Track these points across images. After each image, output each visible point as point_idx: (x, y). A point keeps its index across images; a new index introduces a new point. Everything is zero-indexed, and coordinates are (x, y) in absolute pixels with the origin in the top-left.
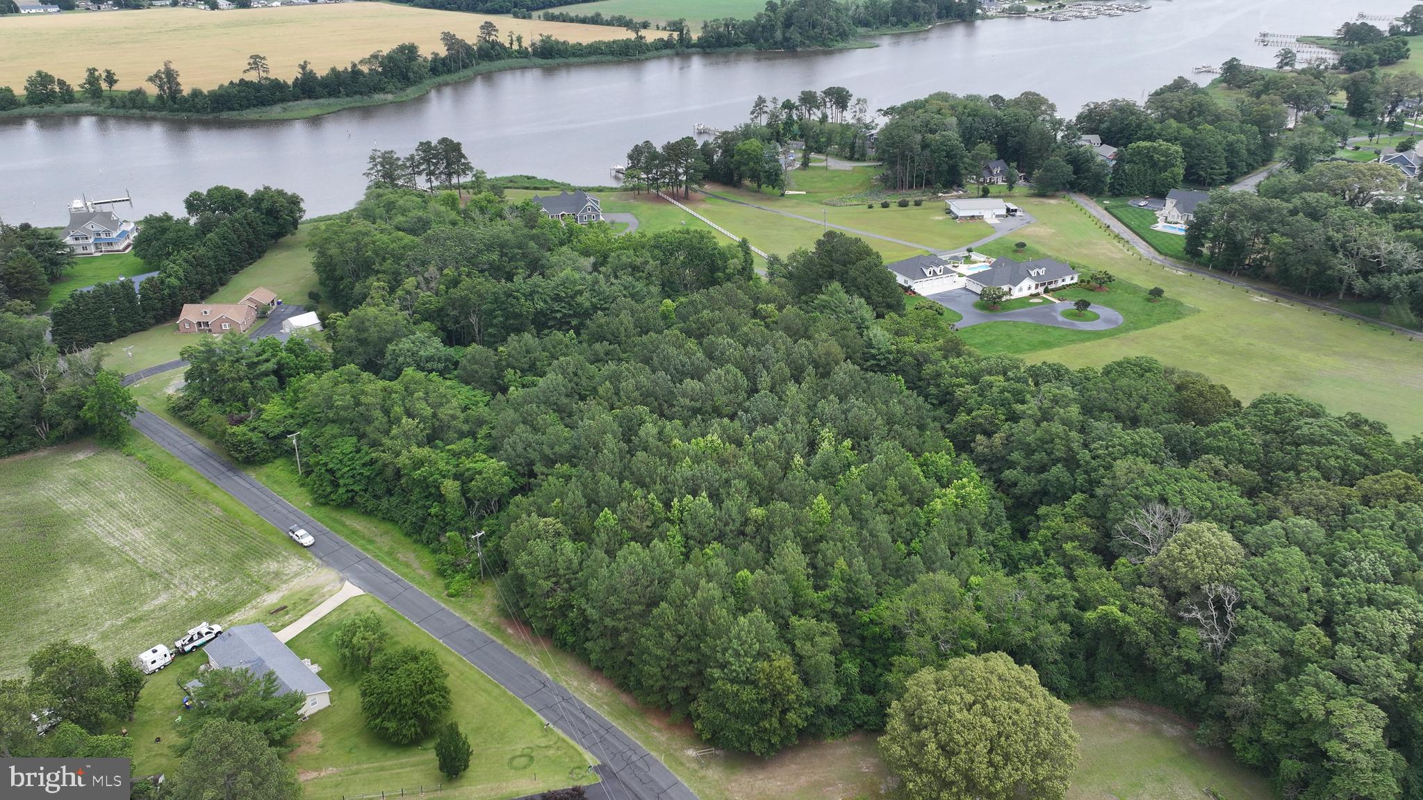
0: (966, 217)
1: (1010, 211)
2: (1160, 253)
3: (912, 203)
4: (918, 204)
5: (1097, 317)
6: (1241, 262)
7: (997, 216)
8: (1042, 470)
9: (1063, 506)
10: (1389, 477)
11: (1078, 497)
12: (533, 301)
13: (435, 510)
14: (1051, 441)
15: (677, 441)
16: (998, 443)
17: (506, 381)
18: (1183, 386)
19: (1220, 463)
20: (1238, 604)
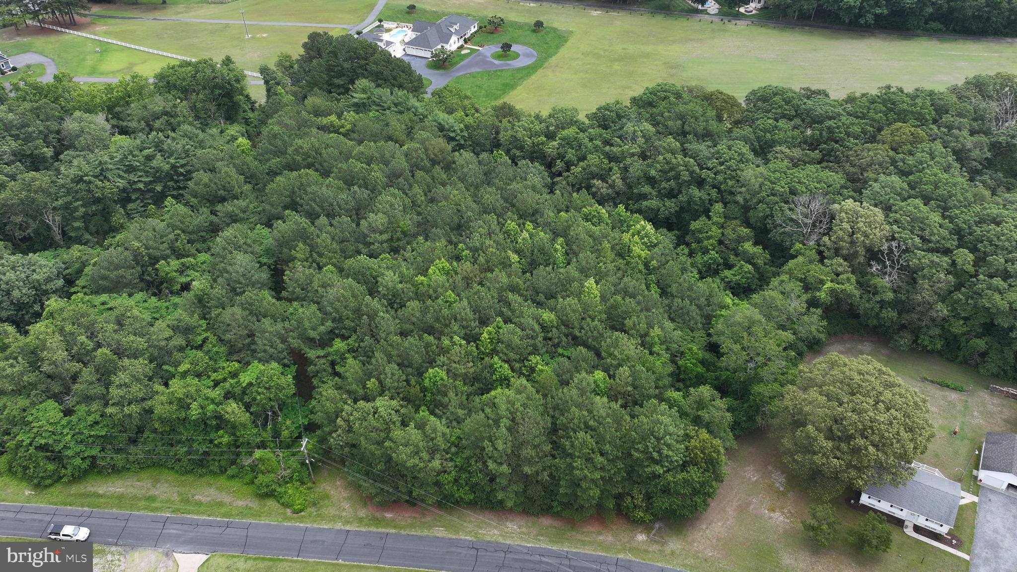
5: (518, 56)
8: (671, 194)
9: (709, 218)
10: (897, 130)
11: (718, 207)
12: (109, 181)
13: (225, 439)
14: (672, 169)
15: (421, 278)
16: (619, 183)
17: (163, 274)
18: (709, 98)
19: (787, 150)
20: (907, 250)
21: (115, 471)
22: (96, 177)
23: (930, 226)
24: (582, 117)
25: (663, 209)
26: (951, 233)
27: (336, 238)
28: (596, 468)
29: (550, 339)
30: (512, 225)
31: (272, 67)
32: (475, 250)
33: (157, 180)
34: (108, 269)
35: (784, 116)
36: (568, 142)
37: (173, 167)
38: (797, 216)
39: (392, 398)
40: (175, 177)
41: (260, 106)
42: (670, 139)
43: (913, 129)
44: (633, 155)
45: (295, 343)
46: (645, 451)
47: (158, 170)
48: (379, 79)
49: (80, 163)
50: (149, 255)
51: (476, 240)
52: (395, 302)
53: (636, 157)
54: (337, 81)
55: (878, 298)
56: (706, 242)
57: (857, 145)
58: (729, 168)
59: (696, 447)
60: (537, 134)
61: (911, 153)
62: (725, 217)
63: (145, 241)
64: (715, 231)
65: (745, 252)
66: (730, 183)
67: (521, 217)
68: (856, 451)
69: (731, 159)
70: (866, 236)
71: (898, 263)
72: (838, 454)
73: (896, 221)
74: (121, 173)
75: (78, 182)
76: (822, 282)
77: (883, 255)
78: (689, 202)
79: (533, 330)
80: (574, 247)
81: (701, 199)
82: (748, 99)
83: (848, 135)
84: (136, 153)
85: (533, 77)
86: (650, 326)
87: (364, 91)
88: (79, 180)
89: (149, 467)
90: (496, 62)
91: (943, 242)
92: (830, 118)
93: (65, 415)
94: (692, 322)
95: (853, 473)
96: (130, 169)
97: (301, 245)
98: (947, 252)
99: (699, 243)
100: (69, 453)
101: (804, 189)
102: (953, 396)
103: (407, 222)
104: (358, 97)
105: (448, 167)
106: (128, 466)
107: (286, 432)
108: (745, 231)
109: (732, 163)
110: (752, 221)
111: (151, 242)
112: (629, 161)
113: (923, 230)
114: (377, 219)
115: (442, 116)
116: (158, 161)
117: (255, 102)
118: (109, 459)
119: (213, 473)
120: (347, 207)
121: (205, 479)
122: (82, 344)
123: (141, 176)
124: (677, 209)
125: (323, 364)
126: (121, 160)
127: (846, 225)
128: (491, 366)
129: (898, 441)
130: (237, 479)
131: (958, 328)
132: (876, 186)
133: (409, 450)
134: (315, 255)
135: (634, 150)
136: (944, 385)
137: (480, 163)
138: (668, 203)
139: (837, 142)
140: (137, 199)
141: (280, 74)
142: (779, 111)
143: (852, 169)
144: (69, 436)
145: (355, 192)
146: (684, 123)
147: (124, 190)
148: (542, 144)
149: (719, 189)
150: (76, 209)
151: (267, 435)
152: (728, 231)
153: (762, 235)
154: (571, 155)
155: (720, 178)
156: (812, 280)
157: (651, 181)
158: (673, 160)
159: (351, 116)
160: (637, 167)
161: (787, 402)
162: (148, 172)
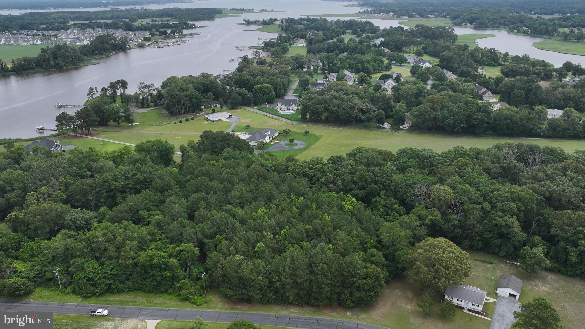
0: (216, 121)
1: (230, 116)
2: (292, 120)
3: (190, 119)
4: (192, 119)
5: (297, 144)
6: (321, 118)
7: (227, 118)
8: (363, 188)
9: (380, 197)
10: (459, 161)
11: (384, 192)
12: (118, 182)
13: (169, 274)
14: (363, 178)
15: (254, 213)
16: (340, 184)
17: (142, 216)
18: (380, 152)
19: (413, 170)
20: (462, 203)
21: (119, 291)
22: (112, 180)
23: (470, 193)
24: (325, 160)
25: (360, 194)
26: (480, 196)
27: (218, 200)
28: (328, 280)
29: (309, 236)
30: (294, 197)
31: (186, 146)
32: (277, 205)
33: (138, 183)
34: (118, 213)
35: (412, 158)
36: (318, 170)
37: (145, 179)
38: (416, 192)
39: (241, 255)
40: (145, 183)
41: (178, 164)
42: (362, 166)
43: (466, 161)
44: (346, 173)
45: (199, 235)
46: (349, 272)
47: (139, 179)
48: (235, 147)
49: (106, 175)
50: (136, 208)
51: (277, 201)
52: (243, 222)
53: (348, 174)
54: (215, 150)
55: (452, 224)
56: (378, 206)
57: (442, 167)
58: (387, 176)
59: (370, 271)
60: (305, 168)
61: (465, 169)
62: (387, 196)
63: (134, 203)
64: (382, 202)
65: (395, 209)
66: (388, 182)
67: (297, 195)
68: (437, 271)
69: (388, 172)
70: (445, 197)
71: (459, 209)
72: (430, 273)
73: (457, 193)
74: (123, 180)
75: (105, 182)
76: (427, 217)
77: (452, 206)
78: (371, 190)
79: (302, 232)
80: (320, 205)
81: (376, 188)
82: (398, 153)
83: (438, 163)
84: (130, 171)
85: (304, 153)
86: (352, 230)
87: (228, 153)
88: (106, 181)
89: (133, 290)
90: (287, 147)
91: (477, 199)
92: (431, 158)
93: (100, 265)
94: (371, 232)
95: (436, 280)
96: (127, 178)
97: (203, 202)
98: (479, 204)
99: (376, 207)
100: (100, 282)
101: (419, 182)
102: (489, 266)
103: (248, 196)
104: (225, 155)
105: (265, 179)
106: (124, 290)
107: (195, 273)
108: (395, 201)
109: (389, 174)
110: (398, 197)
111: (137, 203)
112: (345, 175)
113: (468, 195)
114: (235, 193)
115: (263, 161)
116: (139, 175)
117: (176, 162)
118: (116, 285)
119: (162, 292)
120: (222, 190)
121: (158, 295)
122: (109, 236)
123: (130, 182)
124: (366, 194)
125: (211, 245)
126: (123, 175)
127: (435, 193)
128: (284, 245)
129: (454, 265)
130: (172, 295)
131: (487, 235)
132: (449, 180)
133: (249, 271)
134: (208, 207)
135: (347, 171)
136: (485, 262)
137: (280, 177)
138: (362, 191)
139: (434, 166)
140: (128, 192)
141: (189, 149)
142: (410, 156)
143: (440, 176)
144: (101, 275)
145: (225, 184)
146: (368, 161)
147: (123, 187)
148: (307, 171)
149: (384, 185)
150: (103, 193)
151: (186, 274)
152: (388, 201)
153: (403, 202)
154: (320, 174)
155: (383, 180)
156: (422, 215)
157: (355, 183)
158: (364, 173)
159: (222, 161)
160: (348, 178)
161: (409, 256)
162: (133, 180)
